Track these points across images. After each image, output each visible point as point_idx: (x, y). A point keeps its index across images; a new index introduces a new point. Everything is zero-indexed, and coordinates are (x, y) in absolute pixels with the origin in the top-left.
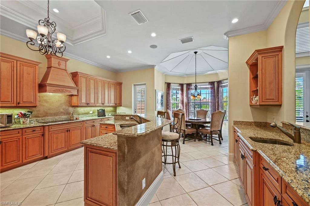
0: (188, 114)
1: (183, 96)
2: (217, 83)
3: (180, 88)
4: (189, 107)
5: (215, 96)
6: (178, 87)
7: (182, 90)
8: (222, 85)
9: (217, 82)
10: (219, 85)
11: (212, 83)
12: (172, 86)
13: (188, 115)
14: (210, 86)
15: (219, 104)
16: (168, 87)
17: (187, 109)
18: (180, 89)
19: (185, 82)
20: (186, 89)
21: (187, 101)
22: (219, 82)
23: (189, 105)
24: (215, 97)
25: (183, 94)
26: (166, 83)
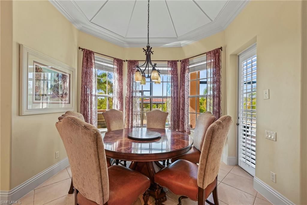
0: (130, 118)
1: (122, 83)
2: (182, 63)
3: (116, 67)
4: (132, 106)
5: (177, 86)
6: (112, 66)
7: (120, 72)
8: (190, 67)
9: (180, 61)
10: (184, 66)
11: (173, 63)
12: (97, 60)
13: (130, 120)
14: (170, 69)
15: (186, 100)
16: (87, 60)
17: (129, 108)
18: (115, 70)
19: (126, 57)
20: (129, 72)
21: (128, 94)
22: (185, 62)
23: (132, 103)
24: (177, 89)
25: (122, 79)
26: (80, 48)
